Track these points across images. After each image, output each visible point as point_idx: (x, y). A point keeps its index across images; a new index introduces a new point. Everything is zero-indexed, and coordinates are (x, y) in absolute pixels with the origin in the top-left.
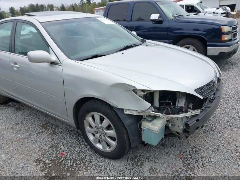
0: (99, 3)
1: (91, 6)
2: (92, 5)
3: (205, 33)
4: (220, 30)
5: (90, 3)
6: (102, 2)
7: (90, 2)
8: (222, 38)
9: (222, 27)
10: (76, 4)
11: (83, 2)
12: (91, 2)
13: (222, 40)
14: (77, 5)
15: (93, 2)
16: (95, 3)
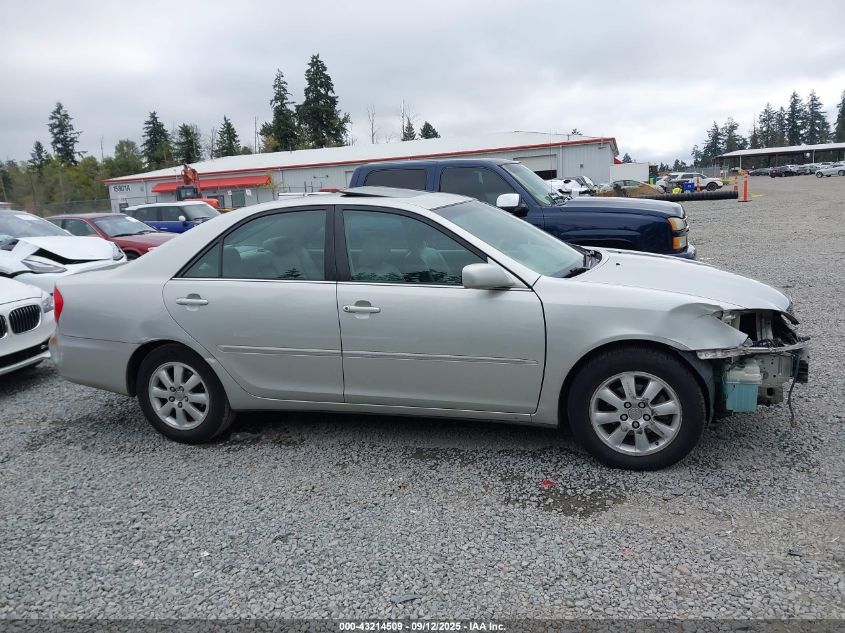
0: (108, 162)
1: (77, 171)
2: (81, 168)
3: (637, 233)
4: (668, 226)
5: (75, 162)
6: (118, 158)
7: (72, 158)
8: (675, 244)
9: (670, 219)
10: (12, 164)
11: (43, 154)
12: (77, 158)
13: (675, 248)
14: (19, 165)
15: (85, 156)
16: (92, 159)
